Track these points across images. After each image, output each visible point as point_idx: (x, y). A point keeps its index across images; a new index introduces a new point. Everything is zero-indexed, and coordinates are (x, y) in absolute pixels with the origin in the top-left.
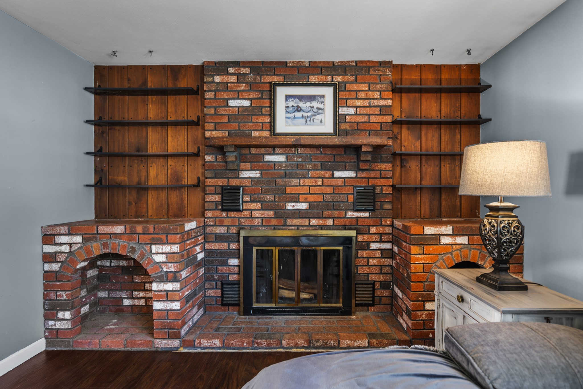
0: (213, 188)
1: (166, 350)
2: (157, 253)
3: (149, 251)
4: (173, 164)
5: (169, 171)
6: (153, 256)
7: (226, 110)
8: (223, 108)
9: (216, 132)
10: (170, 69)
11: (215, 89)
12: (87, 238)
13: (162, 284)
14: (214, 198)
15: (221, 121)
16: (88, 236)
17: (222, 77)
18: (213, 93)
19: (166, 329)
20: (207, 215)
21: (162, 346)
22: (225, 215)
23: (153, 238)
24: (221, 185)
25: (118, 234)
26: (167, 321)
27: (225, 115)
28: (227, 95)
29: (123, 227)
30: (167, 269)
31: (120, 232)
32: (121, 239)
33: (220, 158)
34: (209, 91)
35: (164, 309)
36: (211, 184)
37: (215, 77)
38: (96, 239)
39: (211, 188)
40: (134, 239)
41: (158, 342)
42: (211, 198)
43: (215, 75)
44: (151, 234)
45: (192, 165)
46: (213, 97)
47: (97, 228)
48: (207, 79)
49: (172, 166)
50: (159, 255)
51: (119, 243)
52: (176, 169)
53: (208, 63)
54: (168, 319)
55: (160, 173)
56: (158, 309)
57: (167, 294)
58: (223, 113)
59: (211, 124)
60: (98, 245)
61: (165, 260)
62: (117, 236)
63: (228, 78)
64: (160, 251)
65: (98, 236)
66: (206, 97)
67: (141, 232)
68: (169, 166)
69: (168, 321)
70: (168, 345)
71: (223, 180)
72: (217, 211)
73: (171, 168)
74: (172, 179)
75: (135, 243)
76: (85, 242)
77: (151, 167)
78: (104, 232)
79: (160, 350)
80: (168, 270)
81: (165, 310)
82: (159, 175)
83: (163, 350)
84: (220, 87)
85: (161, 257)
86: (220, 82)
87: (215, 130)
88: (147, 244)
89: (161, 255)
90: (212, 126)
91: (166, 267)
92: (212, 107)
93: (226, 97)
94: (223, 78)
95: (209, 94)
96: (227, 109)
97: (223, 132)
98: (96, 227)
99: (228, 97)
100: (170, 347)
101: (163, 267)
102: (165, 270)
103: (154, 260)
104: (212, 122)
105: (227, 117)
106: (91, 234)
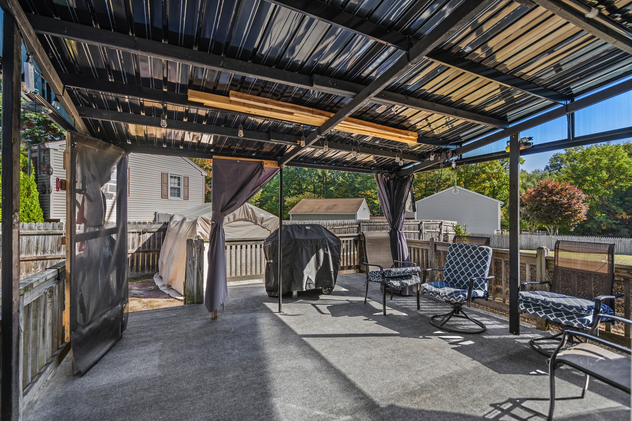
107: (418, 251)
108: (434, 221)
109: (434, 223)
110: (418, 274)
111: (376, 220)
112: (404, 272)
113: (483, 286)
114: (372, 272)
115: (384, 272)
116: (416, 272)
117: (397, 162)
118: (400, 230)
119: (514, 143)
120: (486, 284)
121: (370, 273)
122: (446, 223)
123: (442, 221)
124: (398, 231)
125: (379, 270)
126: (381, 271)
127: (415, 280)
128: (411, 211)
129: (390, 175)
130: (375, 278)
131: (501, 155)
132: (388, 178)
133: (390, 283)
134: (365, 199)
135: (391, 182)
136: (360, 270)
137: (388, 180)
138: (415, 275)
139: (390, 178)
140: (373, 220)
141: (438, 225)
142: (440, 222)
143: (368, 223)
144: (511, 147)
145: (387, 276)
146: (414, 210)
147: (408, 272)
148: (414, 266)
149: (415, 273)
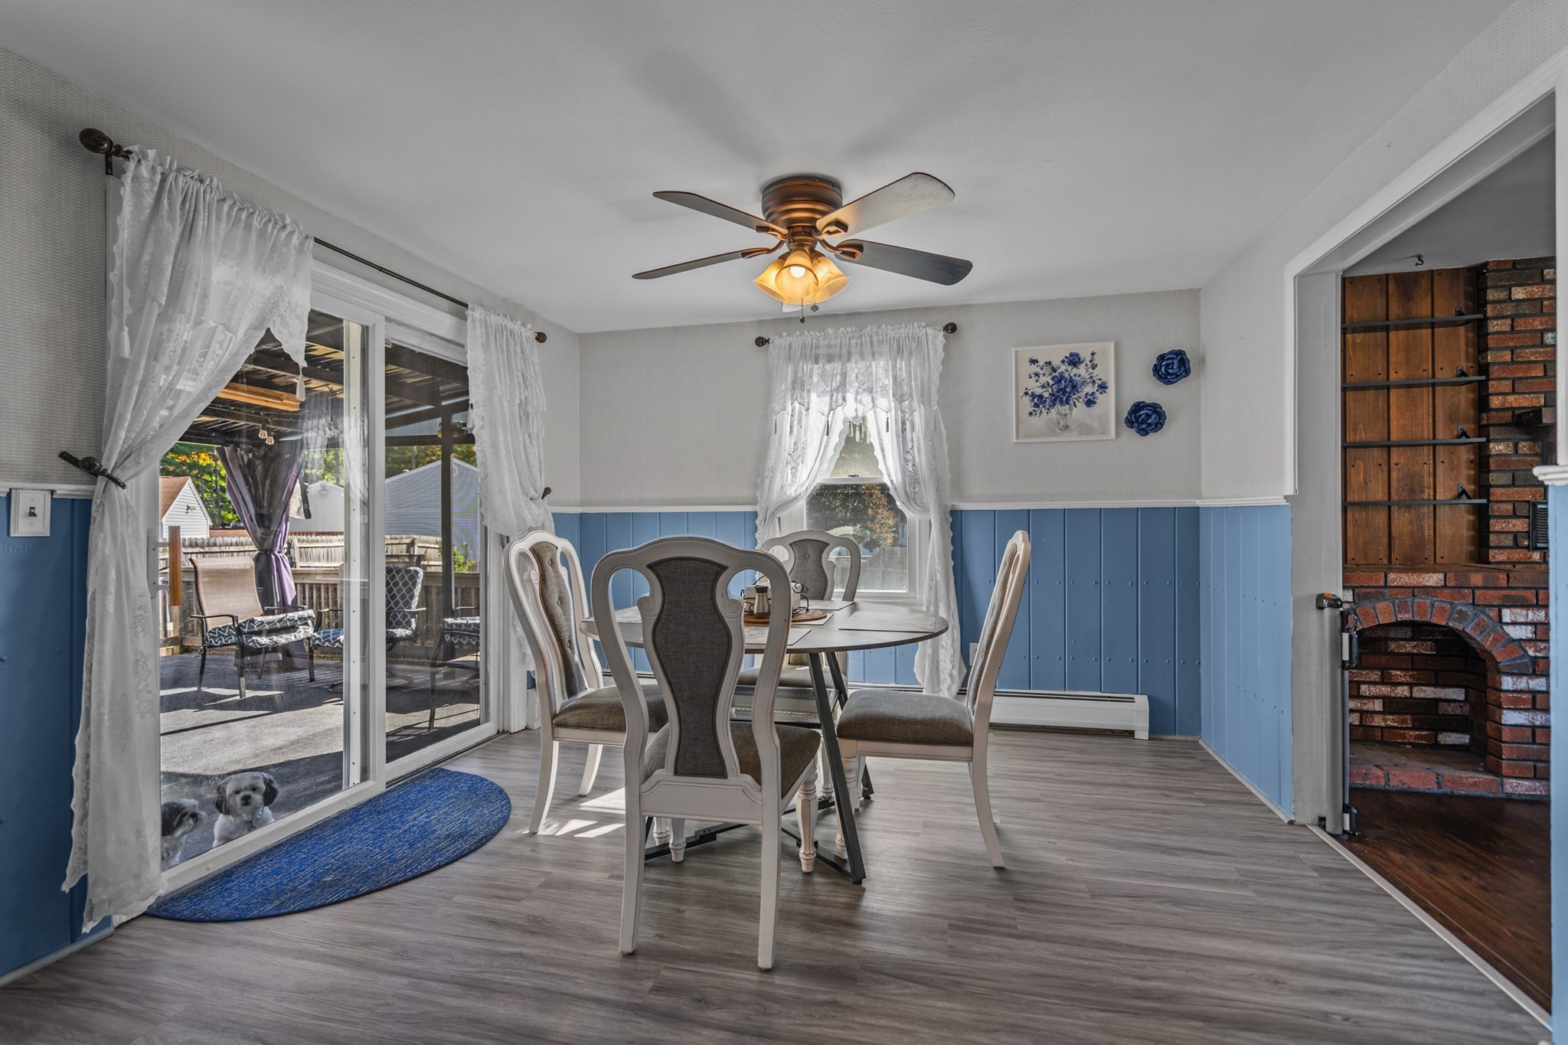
0: (1510, 507)
1: (1529, 798)
2: (1514, 623)
3: (1496, 619)
4: (1402, 461)
5: (1394, 475)
6: (1505, 627)
7: (1540, 353)
8: (1533, 350)
9: (1517, 396)
10: (1393, 281)
11: (1514, 312)
12: (1365, 593)
13: (1524, 679)
14: (1511, 526)
15: (1529, 375)
16: (1366, 590)
17: (1529, 288)
18: (1509, 321)
19: (1530, 760)
20: (1494, 557)
21: (1520, 790)
22: (1538, 557)
23: (1506, 597)
24: (1527, 499)
25: (1430, 587)
26: (1532, 746)
27: (1536, 362)
28: (1541, 324)
29: (1441, 576)
30: (1536, 651)
31: (1434, 585)
32: (1436, 597)
33: (1524, 446)
34: (1496, 318)
35: (1528, 723)
36: (1504, 498)
37: (1513, 289)
38: (1383, 595)
39: (1504, 506)
40: (1463, 596)
41: (1512, 783)
42: (1504, 525)
43: (1515, 286)
44: (1501, 588)
45: (1446, 462)
46: (1509, 329)
47: (1386, 577)
48: (1492, 295)
49: (1400, 466)
50: (1518, 627)
51: (1433, 606)
52: (1409, 470)
53: (1496, 265)
54: (1534, 742)
55: (1372, 478)
56: (1513, 723)
57: (1534, 698)
58: (1532, 358)
59: (1504, 382)
60: (1388, 606)
61: (1530, 636)
62: (1427, 590)
63: (1544, 289)
64: (1522, 620)
65: (1386, 591)
66: (1491, 329)
67: (1480, 584)
68: (1392, 465)
69: (1536, 747)
70: (1535, 790)
71: (1533, 489)
72: (1520, 550)
73: (1398, 469)
74: (1401, 489)
75: (1466, 605)
76: (1359, 599)
77: (1352, 469)
78: (1400, 584)
79: (1516, 797)
80: (1538, 654)
81: (1528, 726)
82: (1370, 481)
83: (1524, 797)
84: (1525, 309)
85: (1524, 631)
86: (1524, 300)
87: (1514, 392)
88: (1493, 606)
89: (1523, 627)
90: (1506, 386)
91: (1532, 649)
92: (1507, 348)
93: (1540, 327)
94: (1532, 291)
95: (1497, 325)
96: (1542, 350)
97: (1532, 396)
98: (1383, 575)
99: (1544, 327)
100: (1538, 793)
101: (1527, 648)
102: (1531, 653)
103: (1508, 635)
104: (1505, 379)
105: (1542, 367)
106: (1373, 587)
107: (319, 590)
108: (395, 539)
109: (394, 541)
110: (310, 622)
111: (229, 540)
112: (280, 621)
113: (409, 624)
114: (215, 629)
115: (240, 625)
116: (306, 619)
117: (263, 437)
118: (279, 552)
119: (446, 426)
120: (413, 620)
121: (211, 632)
122: (423, 542)
123: (415, 536)
124: (275, 555)
125: (231, 623)
126: (234, 625)
127: (305, 632)
128: (302, 517)
129: (255, 449)
130: (221, 639)
131: (431, 440)
132: (251, 455)
133: (253, 641)
134: (190, 481)
135: (258, 462)
136: (182, 646)
137: (249, 460)
138: (304, 624)
139: (254, 455)
140: (219, 540)
141: (405, 546)
142: (408, 541)
143: (202, 547)
144: (443, 431)
145: (246, 630)
146: (308, 515)
147: (288, 620)
148: (303, 609)
149: (304, 621)
